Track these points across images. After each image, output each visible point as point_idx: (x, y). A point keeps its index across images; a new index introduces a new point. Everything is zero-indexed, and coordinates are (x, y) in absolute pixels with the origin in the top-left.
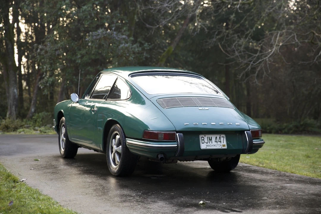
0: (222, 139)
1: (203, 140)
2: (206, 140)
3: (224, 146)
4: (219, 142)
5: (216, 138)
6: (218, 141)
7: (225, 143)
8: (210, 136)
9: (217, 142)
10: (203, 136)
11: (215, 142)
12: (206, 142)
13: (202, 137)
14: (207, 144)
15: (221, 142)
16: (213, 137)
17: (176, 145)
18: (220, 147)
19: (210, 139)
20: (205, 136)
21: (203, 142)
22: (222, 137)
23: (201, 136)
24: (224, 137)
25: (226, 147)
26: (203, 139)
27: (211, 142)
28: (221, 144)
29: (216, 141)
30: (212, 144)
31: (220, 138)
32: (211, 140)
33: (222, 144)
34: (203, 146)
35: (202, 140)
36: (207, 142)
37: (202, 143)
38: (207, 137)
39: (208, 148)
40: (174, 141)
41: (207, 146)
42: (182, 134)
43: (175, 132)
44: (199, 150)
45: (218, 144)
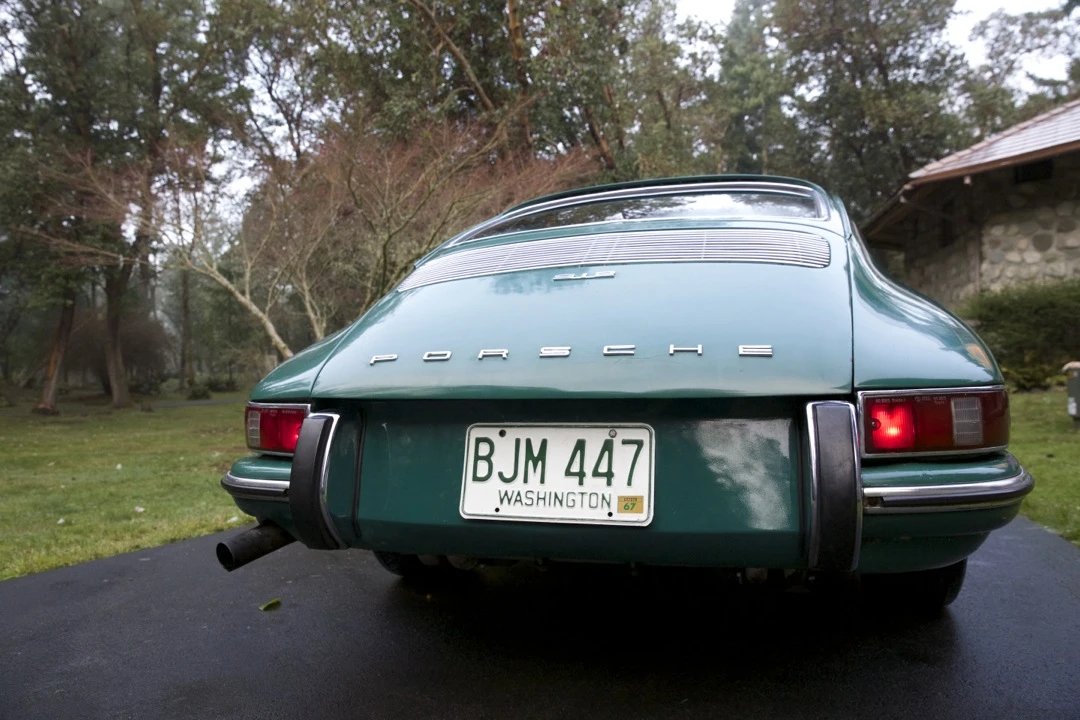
0: (623, 455)
1: (488, 458)
2: (504, 461)
3: (629, 504)
4: (596, 474)
5: (580, 446)
6: (589, 469)
7: (643, 484)
8: (536, 435)
9: (581, 475)
10: (492, 433)
11: (568, 473)
12: (501, 475)
13: (479, 441)
14: (505, 487)
15: (609, 475)
16: (560, 441)
17: (287, 483)
18: (597, 516)
19: (536, 453)
20: (502, 434)
21: (483, 470)
22: (625, 442)
23: (475, 433)
24: (640, 444)
25: (643, 517)
26: (484, 450)
27: (534, 477)
28: (607, 491)
29: (575, 468)
30: (543, 490)
31: (608, 447)
32: (538, 458)
33: (619, 488)
34: (479, 501)
35: (477, 458)
36: (508, 475)
37: (476, 479)
38: (518, 441)
39: (512, 512)
40: (291, 455)
41: (506, 501)
42: (336, 417)
43: (309, 405)
44: (445, 521)
45: (586, 488)
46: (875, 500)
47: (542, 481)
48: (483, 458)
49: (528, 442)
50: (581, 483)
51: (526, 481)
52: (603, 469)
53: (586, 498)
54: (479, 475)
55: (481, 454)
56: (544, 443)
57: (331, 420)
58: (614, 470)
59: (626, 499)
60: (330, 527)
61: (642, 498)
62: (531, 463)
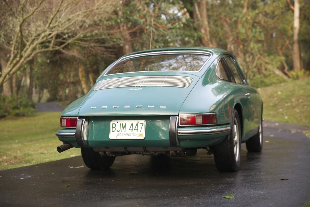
0: (140, 126)
1: (115, 127)
2: (118, 128)
3: (140, 135)
4: (135, 130)
5: (132, 124)
6: (133, 129)
7: (143, 132)
8: (124, 122)
9: (132, 130)
10: (116, 122)
11: (130, 130)
12: (117, 130)
13: (113, 124)
14: (118, 132)
15: (137, 130)
16: (128, 123)
17: (74, 133)
18: (135, 137)
19: (124, 126)
20: (118, 122)
22: (140, 124)
23: (112, 122)
24: (143, 124)
25: (143, 137)
26: (114, 126)
27: (123, 130)
28: (137, 133)
29: (131, 129)
30: (125, 133)
31: (137, 125)
32: (124, 127)
33: (139, 132)
34: (113, 135)
35: (113, 127)
36: (119, 130)
37: (112, 131)
38: (120, 124)
39: (119, 137)
40: (75, 128)
41: (118, 135)
42: (84, 120)
43: (78, 118)
44: (106, 140)
45: (133, 132)
46: (180, 133)
47: (125, 131)
48: (114, 127)
49: (122, 124)
50: (132, 131)
51: (122, 131)
52: (136, 129)
53: (133, 134)
54: (113, 130)
55: (113, 126)
56: (125, 124)
57: (83, 120)
58: (138, 129)
59: (140, 134)
60: (83, 142)
61: (143, 134)
62: (123, 128)
